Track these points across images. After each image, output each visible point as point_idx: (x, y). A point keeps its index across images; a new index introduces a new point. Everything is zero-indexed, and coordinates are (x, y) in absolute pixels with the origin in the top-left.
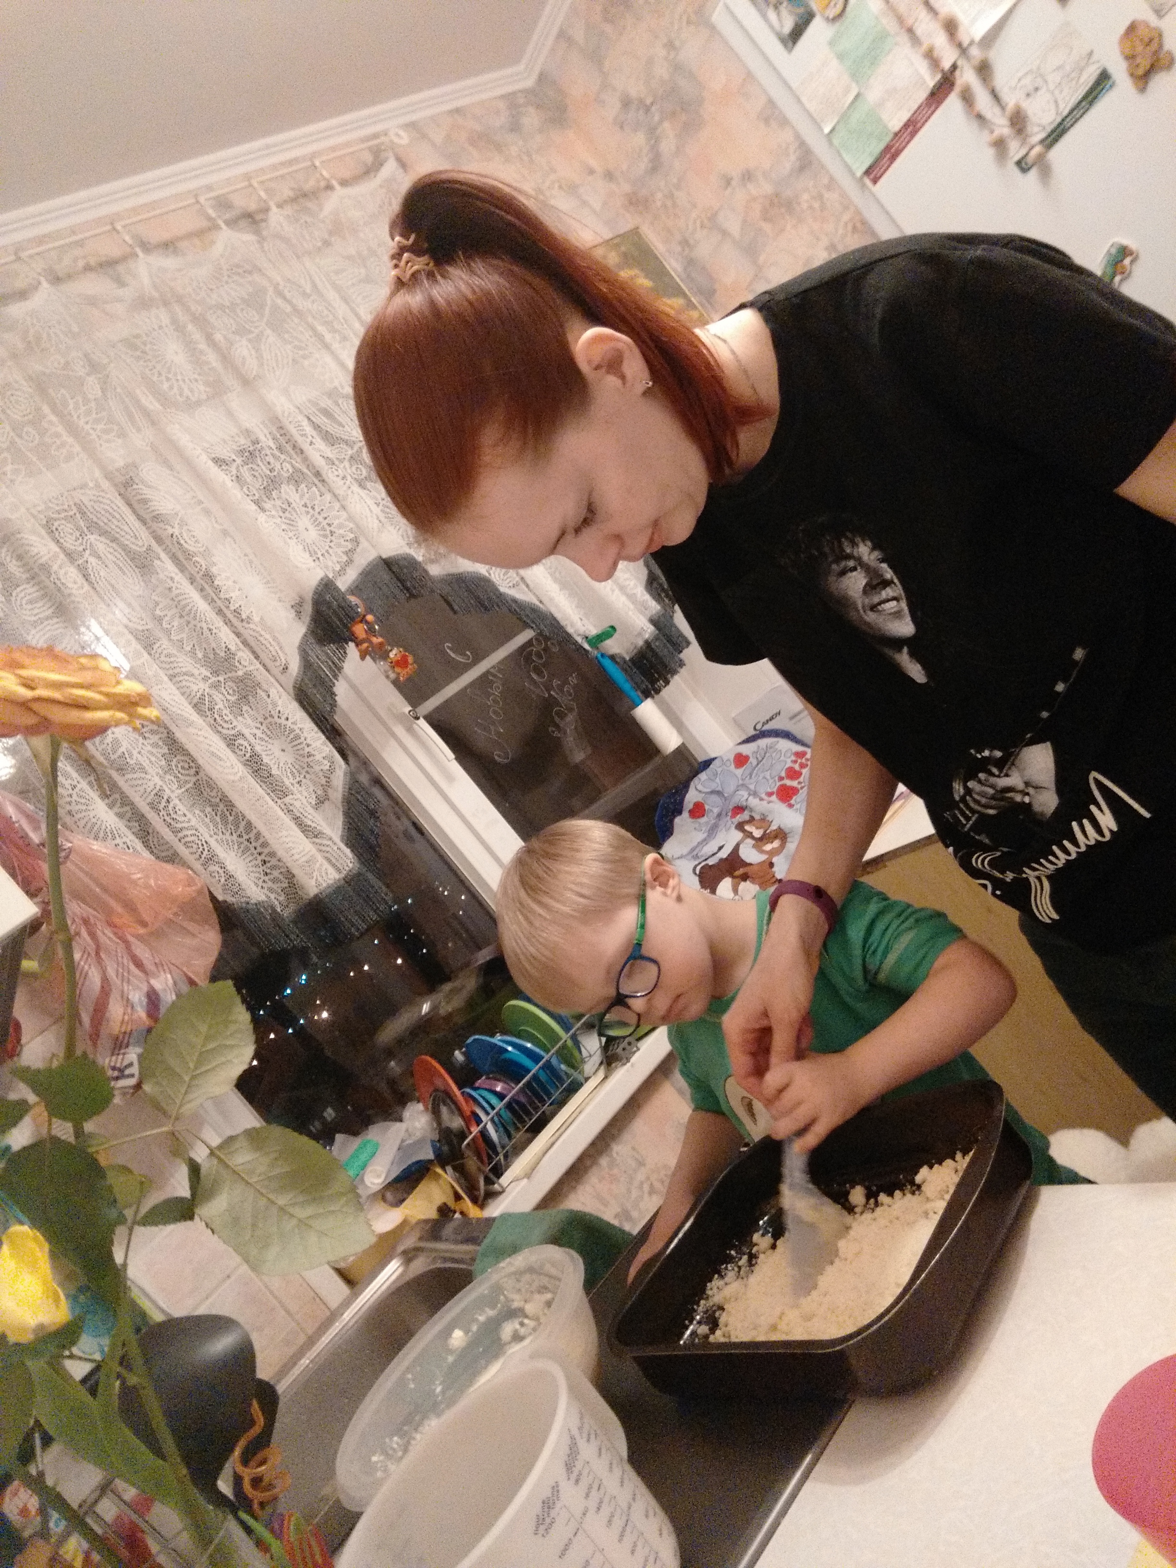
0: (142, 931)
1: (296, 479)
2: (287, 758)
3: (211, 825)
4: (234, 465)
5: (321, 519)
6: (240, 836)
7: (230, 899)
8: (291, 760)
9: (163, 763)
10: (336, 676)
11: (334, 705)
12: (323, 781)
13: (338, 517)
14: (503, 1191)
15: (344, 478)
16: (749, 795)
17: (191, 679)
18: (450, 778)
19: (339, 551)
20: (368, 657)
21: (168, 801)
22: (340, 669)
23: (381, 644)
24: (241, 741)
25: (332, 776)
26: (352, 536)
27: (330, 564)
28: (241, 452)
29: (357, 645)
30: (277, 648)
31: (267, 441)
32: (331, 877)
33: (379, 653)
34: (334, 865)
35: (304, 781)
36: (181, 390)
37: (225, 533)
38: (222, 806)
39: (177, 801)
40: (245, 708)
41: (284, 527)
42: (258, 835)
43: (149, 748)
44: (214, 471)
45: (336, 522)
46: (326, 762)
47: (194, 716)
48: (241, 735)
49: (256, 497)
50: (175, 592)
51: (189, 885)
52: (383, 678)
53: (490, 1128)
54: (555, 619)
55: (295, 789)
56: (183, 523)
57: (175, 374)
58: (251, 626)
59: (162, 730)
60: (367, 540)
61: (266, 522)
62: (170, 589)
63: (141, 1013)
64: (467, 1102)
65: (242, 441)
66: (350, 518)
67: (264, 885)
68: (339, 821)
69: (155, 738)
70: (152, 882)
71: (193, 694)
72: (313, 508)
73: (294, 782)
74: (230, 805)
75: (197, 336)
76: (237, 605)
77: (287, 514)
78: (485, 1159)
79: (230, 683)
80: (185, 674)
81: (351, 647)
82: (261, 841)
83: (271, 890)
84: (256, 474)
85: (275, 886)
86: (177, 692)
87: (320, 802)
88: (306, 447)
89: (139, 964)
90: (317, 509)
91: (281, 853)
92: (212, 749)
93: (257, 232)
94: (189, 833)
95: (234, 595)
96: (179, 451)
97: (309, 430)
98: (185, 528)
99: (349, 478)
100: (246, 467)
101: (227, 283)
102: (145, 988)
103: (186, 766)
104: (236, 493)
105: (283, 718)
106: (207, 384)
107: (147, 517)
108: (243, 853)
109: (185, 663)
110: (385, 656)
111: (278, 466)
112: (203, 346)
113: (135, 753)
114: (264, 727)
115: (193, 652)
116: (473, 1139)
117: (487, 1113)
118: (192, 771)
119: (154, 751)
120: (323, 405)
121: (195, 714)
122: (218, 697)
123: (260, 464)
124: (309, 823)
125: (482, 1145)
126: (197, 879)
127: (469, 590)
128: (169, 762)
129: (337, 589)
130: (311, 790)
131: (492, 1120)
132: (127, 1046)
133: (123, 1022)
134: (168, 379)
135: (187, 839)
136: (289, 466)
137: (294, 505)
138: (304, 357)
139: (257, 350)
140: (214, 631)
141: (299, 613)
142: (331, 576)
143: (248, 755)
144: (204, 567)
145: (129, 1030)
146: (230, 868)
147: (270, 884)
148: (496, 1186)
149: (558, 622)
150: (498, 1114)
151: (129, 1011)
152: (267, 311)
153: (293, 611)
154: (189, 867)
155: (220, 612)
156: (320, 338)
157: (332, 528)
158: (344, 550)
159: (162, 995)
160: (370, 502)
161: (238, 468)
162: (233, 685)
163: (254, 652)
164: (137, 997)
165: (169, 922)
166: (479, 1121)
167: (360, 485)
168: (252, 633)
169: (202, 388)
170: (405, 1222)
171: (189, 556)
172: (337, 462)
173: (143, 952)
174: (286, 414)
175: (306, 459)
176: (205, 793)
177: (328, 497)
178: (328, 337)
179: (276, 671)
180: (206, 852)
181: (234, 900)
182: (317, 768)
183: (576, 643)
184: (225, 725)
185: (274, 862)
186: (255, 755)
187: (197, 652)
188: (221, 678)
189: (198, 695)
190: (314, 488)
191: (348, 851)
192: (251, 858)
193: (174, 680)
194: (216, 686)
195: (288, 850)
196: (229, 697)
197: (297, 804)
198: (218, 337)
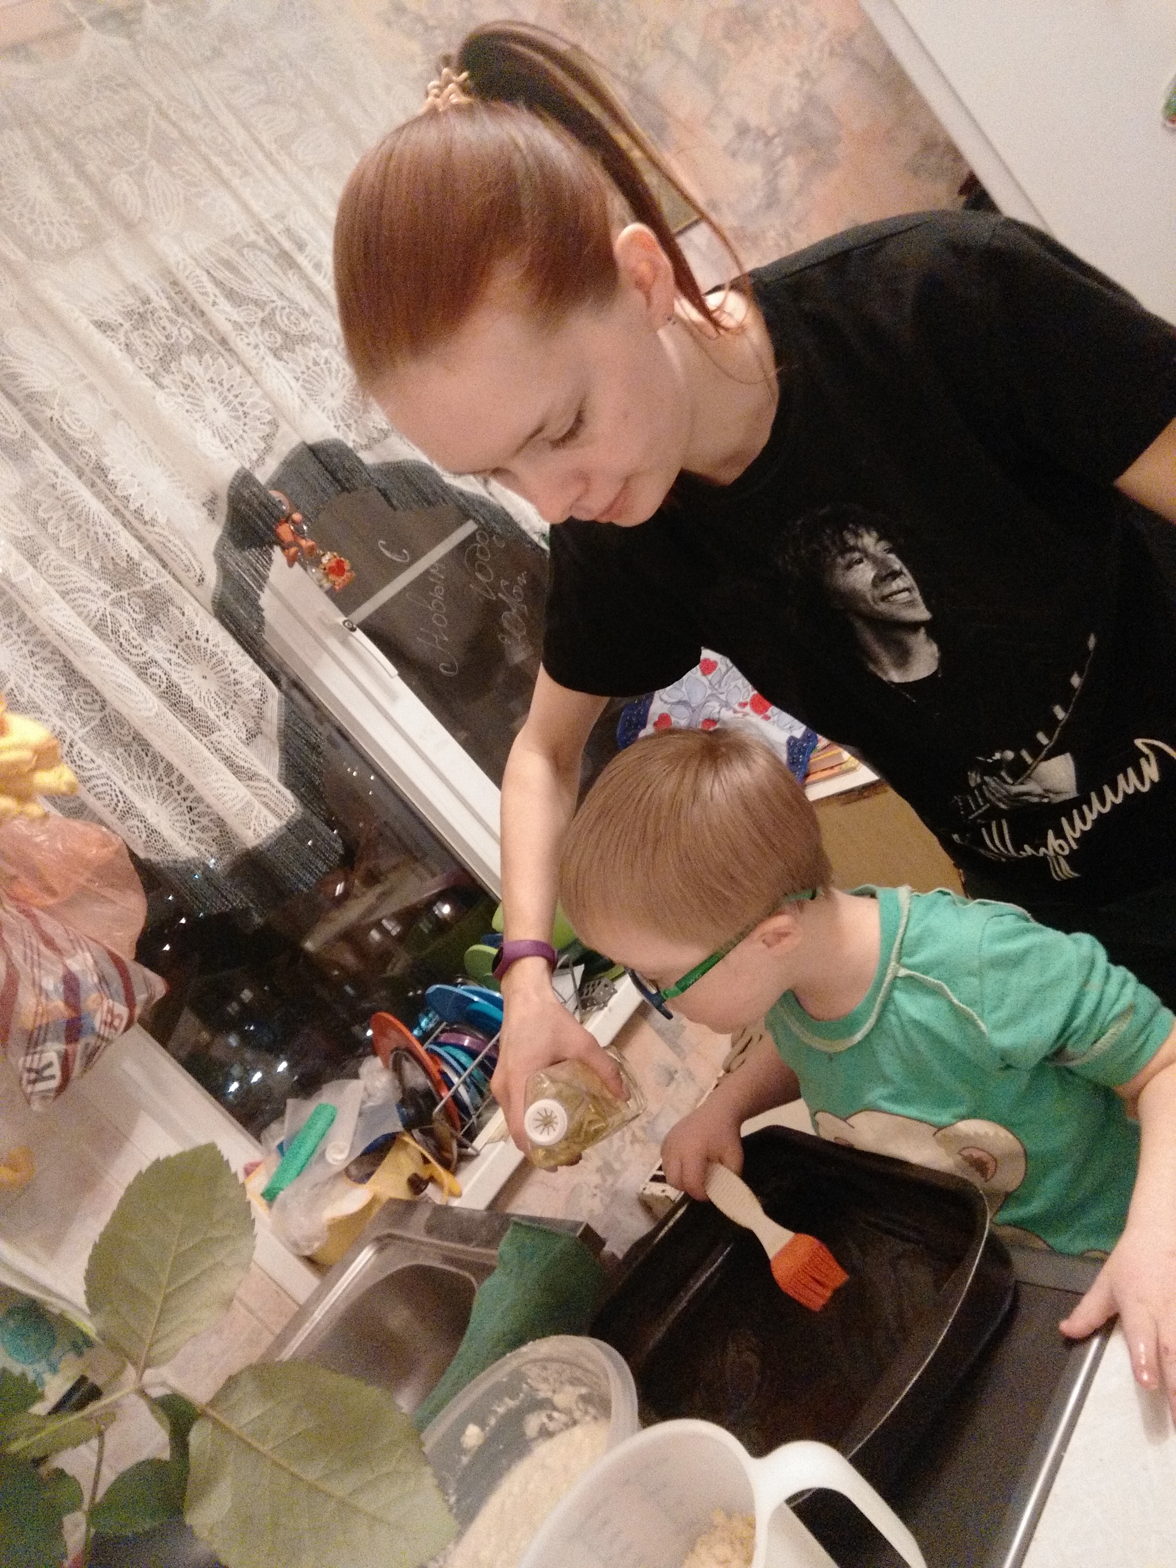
0: (51, 901)
1: (198, 348)
2: (211, 686)
3: (124, 768)
4: (122, 331)
5: (231, 397)
6: (160, 780)
7: (154, 857)
8: (214, 688)
9: (61, 697)
10: (261, 588)
11: (261, 622)
12: (255, 712)
13: (251, 395)
14: (478, 1155)
15: (256, 347)
16: (722, 707)
17: (88, 596)
18: (393, 697)
19: (256, 436)
20: (297, 565)
21: (71, 746)
22: (265, 578)
23: (312, 549)
24: (153, 670)
25: (265, 707)
26: (269, 417)
27: (246, 452)
28: (129, 314)
29: (283, 549)
30: (190, 556)
31: (160, 302)
32: (272, 825)
33: (309, 559)
34: (273, 811)
35: (231, 712)
36: (49, 235)
37: (116, 415)
38: (135, 746)
39: (81, 745)
40: (155, 628)
41: (188, 407)
42: (181, 778)
43: (43, 680)
44: (97, 336)
45: (249, 401)
46: (256, 690)
47: (94, 641)
48: (153, 661)
49: (152, 370)
50: (60, 489)
51: (105, 846)
52: (318, 589)
53: (462, 1091)
54: (507, 514)
55: (222, 722)
56: (64, 404)
57: (41, 215)
58: (156, 529)
59: (57, 657)
60: (289, 423)
61: (167, 402)
62: (54, 486)
63: (58, 1003)
64: (432, 1058)
65: (130, 300)
66: (266, 396)
67: (192, 836)
68: (275, 757)
69: (49, 668)
70: (60, 846)
71: (92, 614)
72: (221, 385)
73: (220, 714)
74: (145, 746)
75: (64, 167)
76: (138, 505)
77: (190, 392)
78: (459, 1124)
79: (135, 599)
80: (80, 590)
81: (277, 553)
82: (184, 785)
83: (199, 840)
84: (148, 341)
85: (204, 836)
86: (72, 613)
87: (252, 736)
88: (207, 308)
89: (49, 942)
90: (226, 386)
91: (210, 799)
92: (119, 681)
93: (130, 36)
94: (99, 782)
95: (133, 491)
96: (53, 313)
97: (210, 287)
98: (67, 409)
99: (262, 347)
100: (136, 333)
101: (96, 99)
102: (61, 972)
103: (89, 699)
104: (127, 366)
105: (203, 639)
106: (83, 228)
107: (19, 396)
108: (165, 799)
109: (79, 576)
110: (317, 562)
111: (176, 332)
112: (72, 180)
113: (26, 688)
114: (179, 650)
115: (87, 563)
116: (444, 1106)
117: (459, 1075)
118: (97, 706)
119: (49, 683)
120: (224, 255)
121: (96, 639)
122: (122, 616)
123: (153, 328)
124: (242, 763)
125: (455, 1111)
126: (113, 838)
127: (410, 483)
128: (68, 695)
129: (256, 483)
130: (240, 722)
131: (464, 1083)
132: (45, 1041)
133: (36, 1013)
134: (32, 222)
135: (98, 790)
136: (189, 333)
137: (198, 380)
138: (200, 195)
139: (141, 187)
140: (112, 536)
141: (212, 513)
142: (247, 466)
143: (164, 686)
144: (94, 457)
145: (44, 1021)
146: (152, 820)
147: (199, 834)
148: (470, 1150)
149: (511, 518)
150: (470, 1075)
151: (43, 1000)
152: (149, 138)
153: (205, 510)
154: (101, 822)
155: (116, 512)
156: (216, 172)
157: (245, 409)
158: (261, 434)
159: (81, 977)
160: (289, 376)
161: (126, 333)
162: (139, 601)
163: (161, 560)
164: (51, 983)
165: (83, 891)
166: (450, 1084)
167: (275, 355)
168: (157, 537)
169: (76, 233)
170: (374, 1200)
171: (75, 444)
172: (246, 327)
173: (52, 927)
174: (181, 267)
175: (208, 323)
176: (114, 731)
177: (238, 370)
178: (226, 171)
179: (192, 583)
180: (121, 805)
181: (158, 858)
182: (246, 698)
183: (531, 542)
184: (134, 651)
185: (201, 808)
186: (171, 685)
187: (93, 561)
188: (124, 593)
189: (99, 615)
190: (221, 359)
191: (287, 793)
192: (174, 805)
193: (68, 598)
194: (118, 603)
195: (218, 797)
196: (135, 616)
197: (226, 742)
198: (91, 168)
